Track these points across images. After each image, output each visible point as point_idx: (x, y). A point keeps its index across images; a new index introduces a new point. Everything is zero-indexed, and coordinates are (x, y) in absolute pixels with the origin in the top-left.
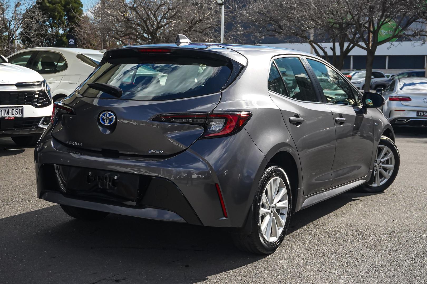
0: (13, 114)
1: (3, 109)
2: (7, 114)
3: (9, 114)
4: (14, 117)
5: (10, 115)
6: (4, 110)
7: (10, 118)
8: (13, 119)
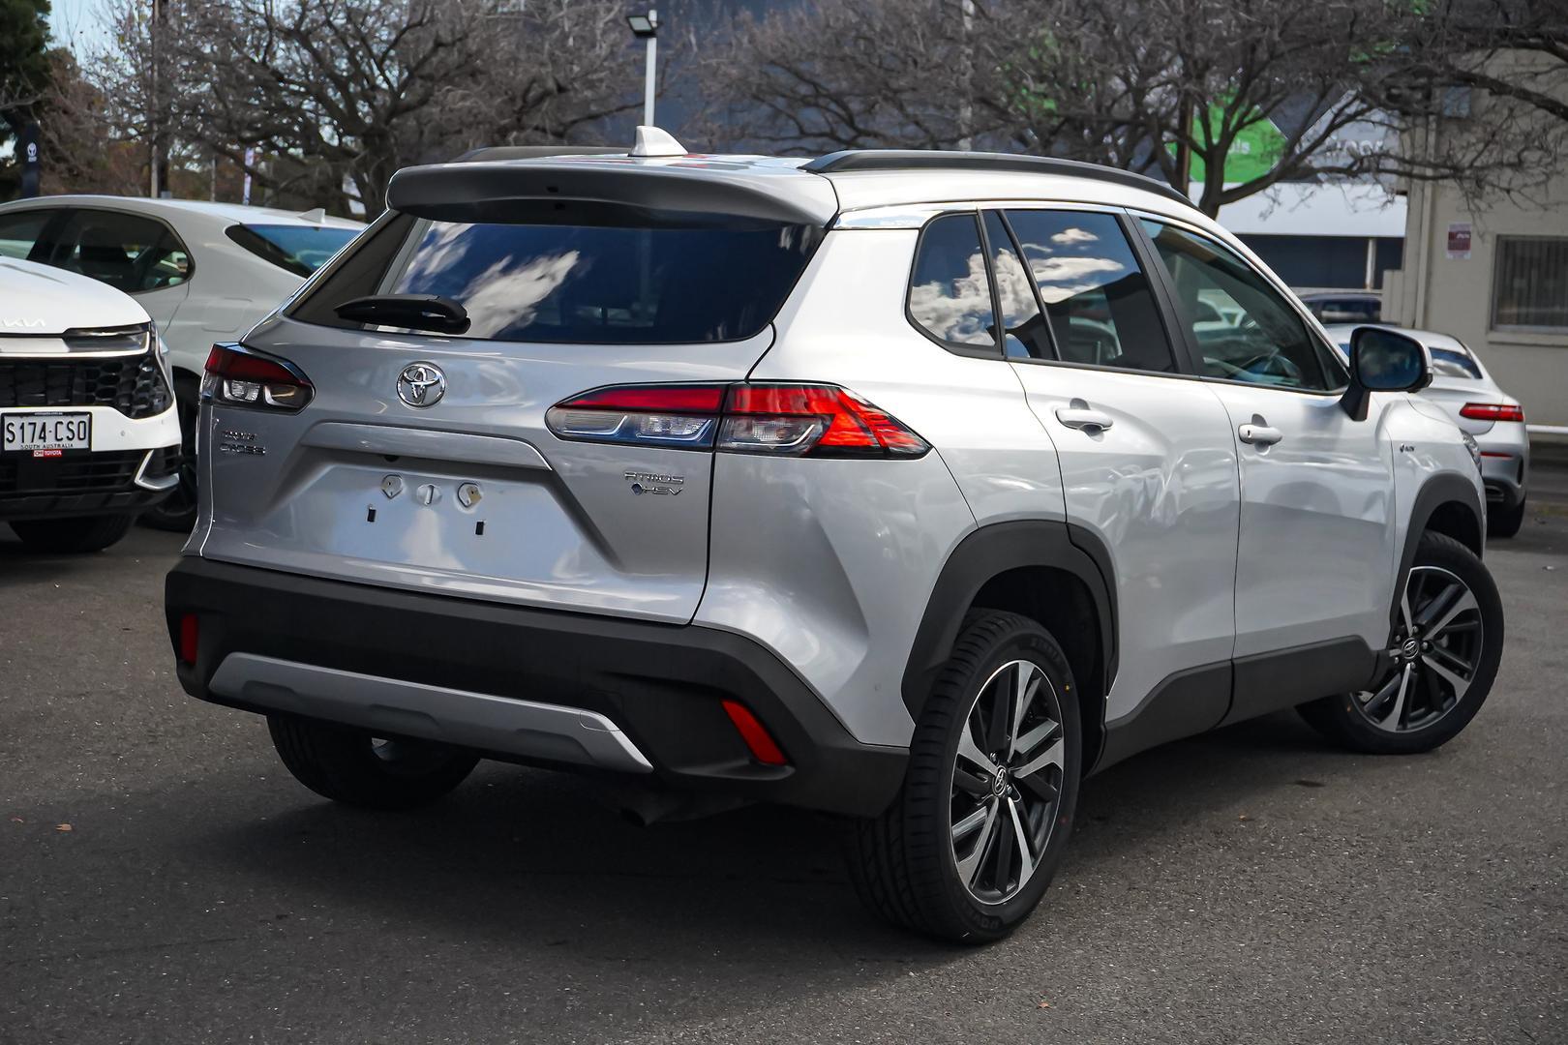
0: (59, 438)
1: (26, 420)
2: (40, 438)
3: (44, 438)
4: (63, 451)
5: (50, 441)
6: (30, 424)
7: (48, 453)
8: (57, 457)
